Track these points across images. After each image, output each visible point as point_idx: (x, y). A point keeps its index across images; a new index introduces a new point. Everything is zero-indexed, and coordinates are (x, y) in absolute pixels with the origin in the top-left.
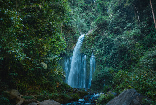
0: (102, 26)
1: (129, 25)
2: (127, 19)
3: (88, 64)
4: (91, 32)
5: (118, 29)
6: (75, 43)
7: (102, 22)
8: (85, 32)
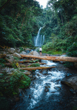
0: (47, 25)
1: (56, 25)
2: (55, 23)
3: (42, 38)
4: (44, 27)
5: (52, 27)
6: (38, 31)
7: (47, 24)
8: (42, 26)
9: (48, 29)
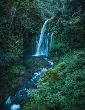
1: (75, 14)
3: (50, 39)
7: (58, 12)
9: (59, 21)
